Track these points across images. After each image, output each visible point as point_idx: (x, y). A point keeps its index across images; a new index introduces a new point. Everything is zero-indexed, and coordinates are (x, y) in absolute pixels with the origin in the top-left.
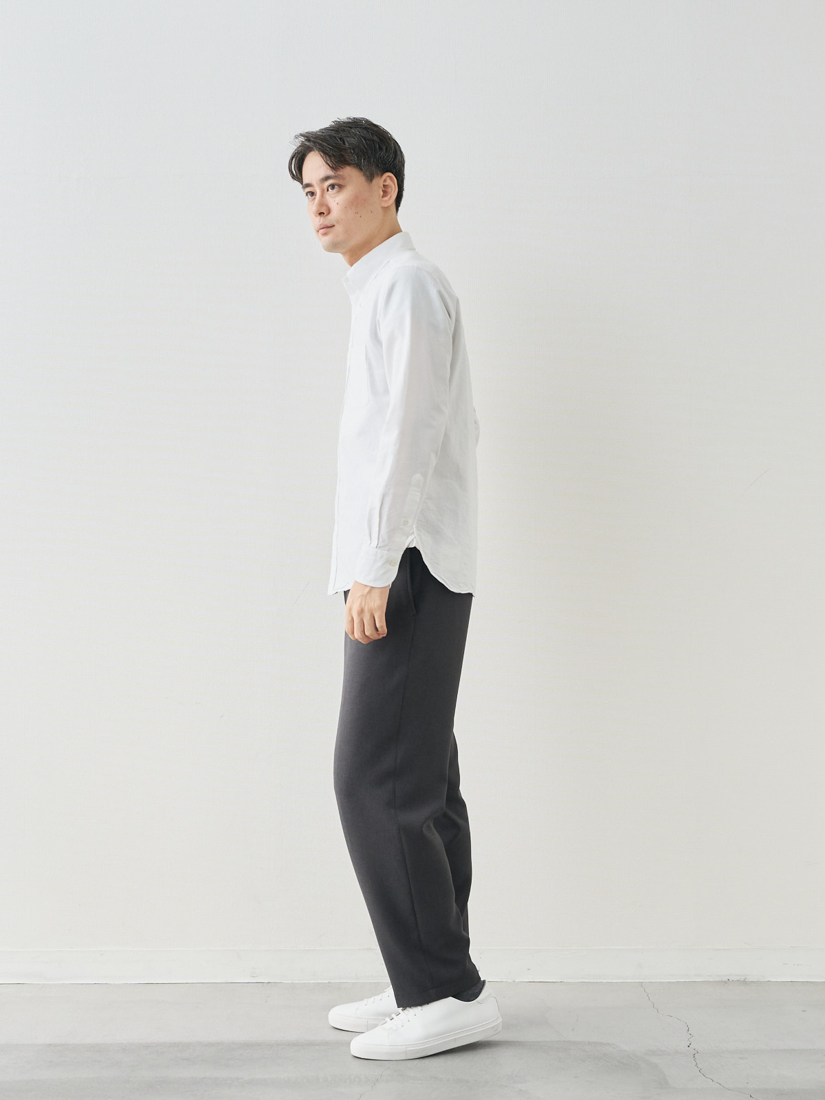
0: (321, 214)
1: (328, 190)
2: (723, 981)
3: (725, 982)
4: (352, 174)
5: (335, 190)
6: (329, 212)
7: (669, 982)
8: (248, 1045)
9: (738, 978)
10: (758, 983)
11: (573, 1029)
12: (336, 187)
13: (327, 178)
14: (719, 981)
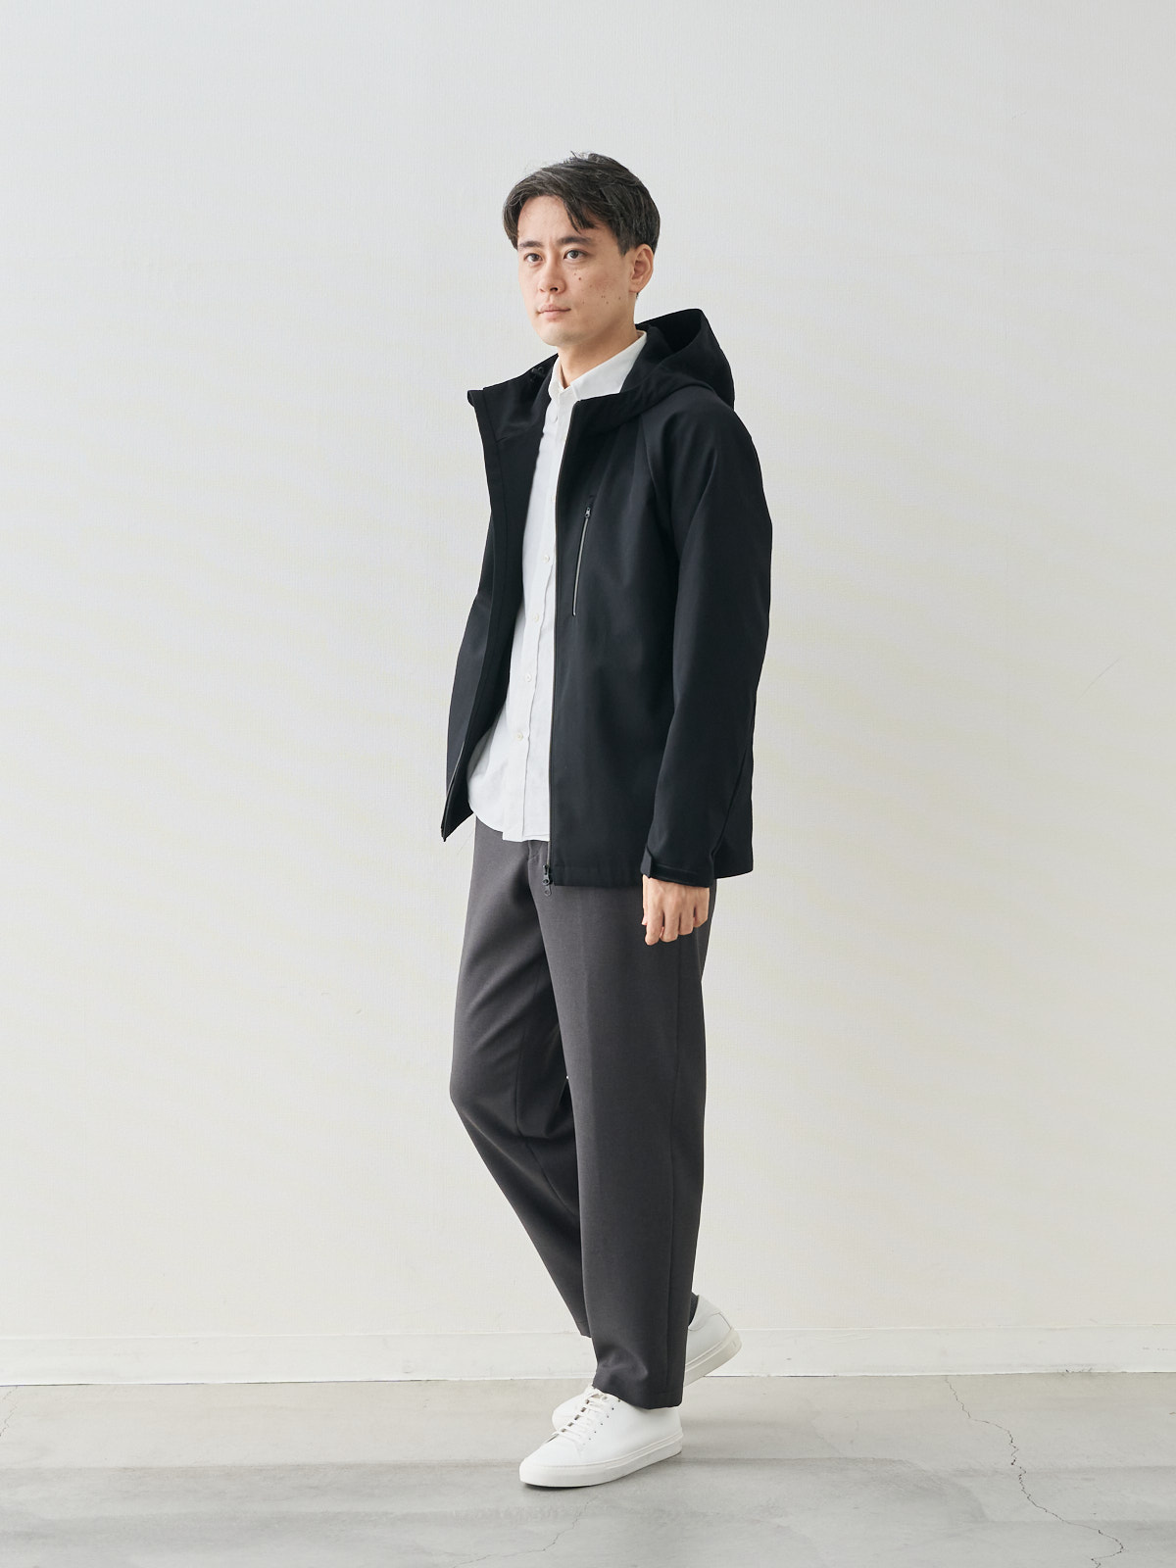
0: (554, 289)
1: (565, 257)
2: (1058, 1373)
3: (1063, 1374)
4: (603, 239)
5: (577, 260)
6: (565, 288)
7: (984, 1375)
8: (398, 1468)
9: (1080, 1369)
10: (1107, 1375)
11: (852, 1442)
12: (580, 255)
13: (568, 240)
14: (1054, 1373)
